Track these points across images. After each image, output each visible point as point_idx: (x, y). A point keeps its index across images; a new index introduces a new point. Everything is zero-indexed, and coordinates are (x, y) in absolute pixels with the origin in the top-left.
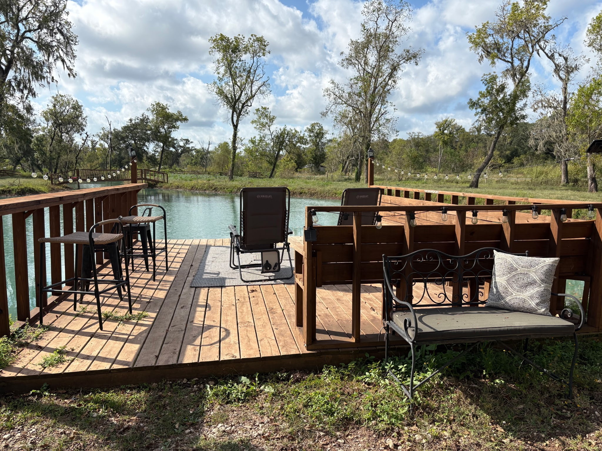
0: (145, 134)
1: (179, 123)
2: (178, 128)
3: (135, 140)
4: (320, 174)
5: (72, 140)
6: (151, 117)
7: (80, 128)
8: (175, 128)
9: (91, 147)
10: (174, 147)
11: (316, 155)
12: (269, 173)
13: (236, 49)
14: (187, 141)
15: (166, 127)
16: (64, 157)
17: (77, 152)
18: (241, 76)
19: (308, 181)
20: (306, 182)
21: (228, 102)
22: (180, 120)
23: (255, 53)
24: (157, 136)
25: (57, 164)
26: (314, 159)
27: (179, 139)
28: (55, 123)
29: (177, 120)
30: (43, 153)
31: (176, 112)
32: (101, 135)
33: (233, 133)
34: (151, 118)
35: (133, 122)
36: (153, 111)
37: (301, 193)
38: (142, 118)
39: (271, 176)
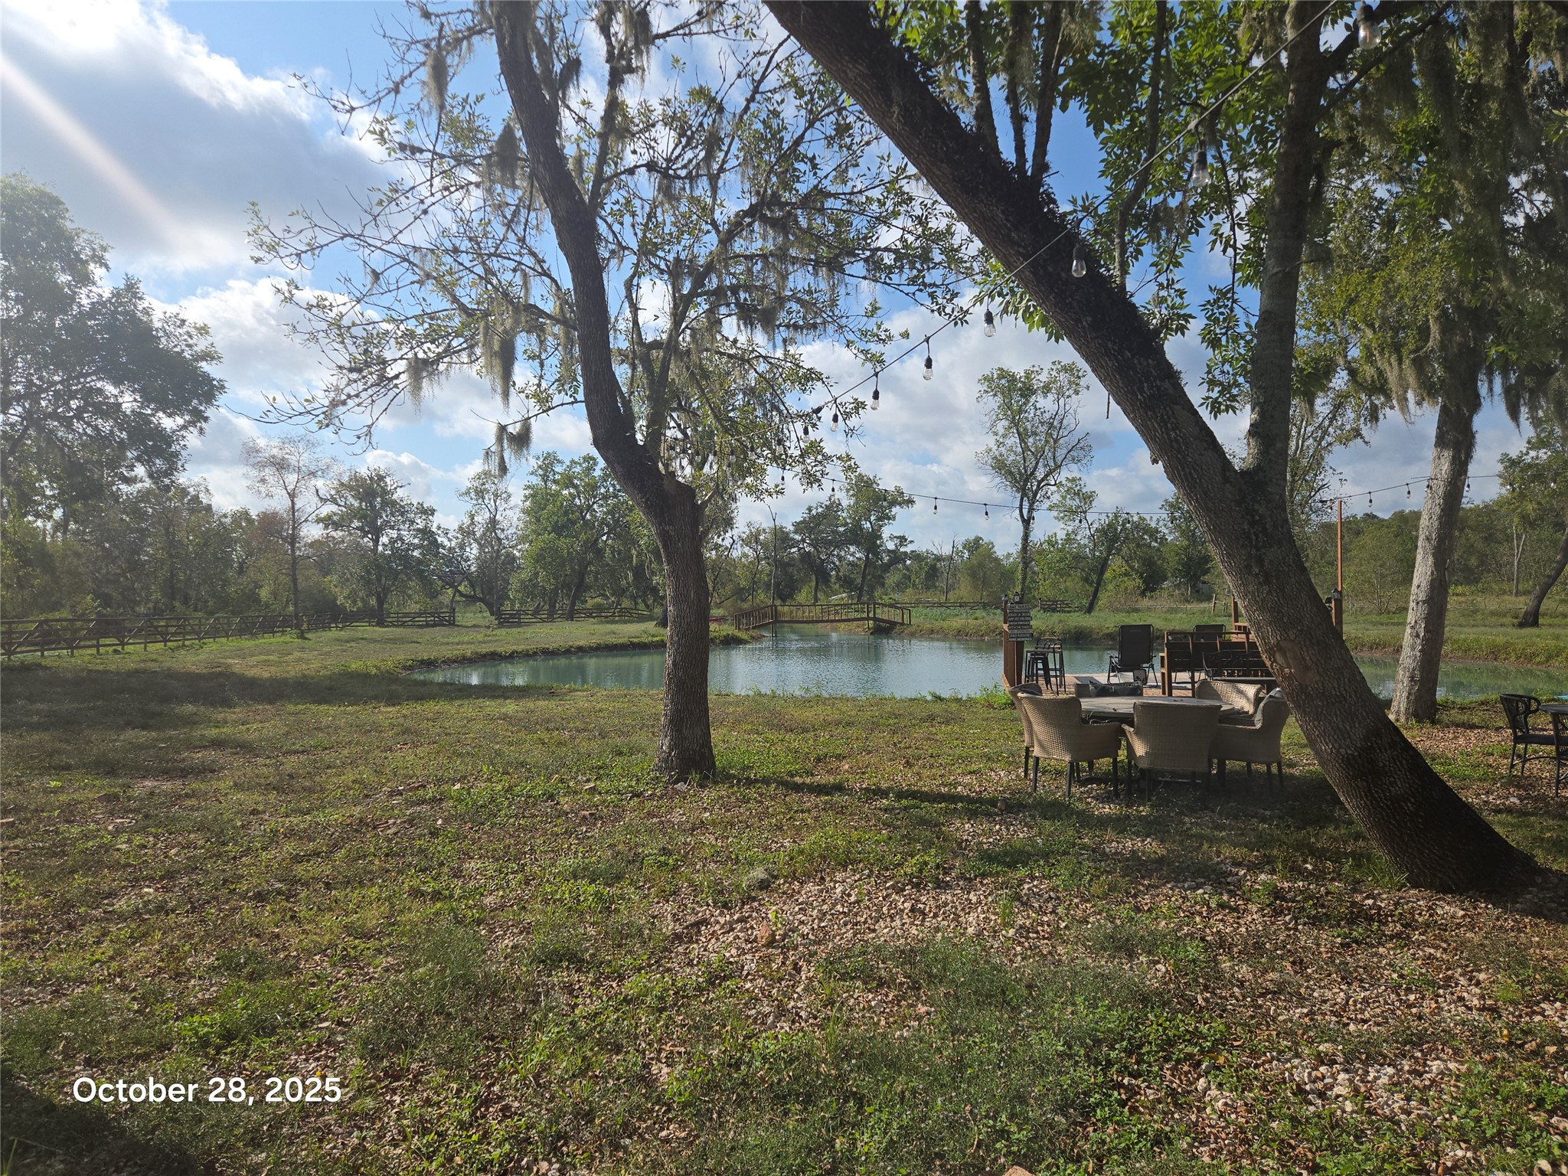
0: (835, 533)
1: (896, 510)
2: (894, 518)
4: (1201, 601)
6: (846, 501)
8: (888, 518)
11: (1190, 559)
12: (1085, 602)
13: (1027, 391)
14: (902, 540)
15: (872, 518)
18: (1035, 434)
19: (1169, 616)
20: (1166, 620)
21: (1014, 482)
22: (900, 504)
23: (1060, 393)
24: (855, 536)
26: (1183, 565)
27: (889, 537)
29: (893, 503)
31: (891, 488)
33: (1021, 534)
34: (845, 503)
35: (814, 512)
38: (828, 503)
39: (1090, 610)
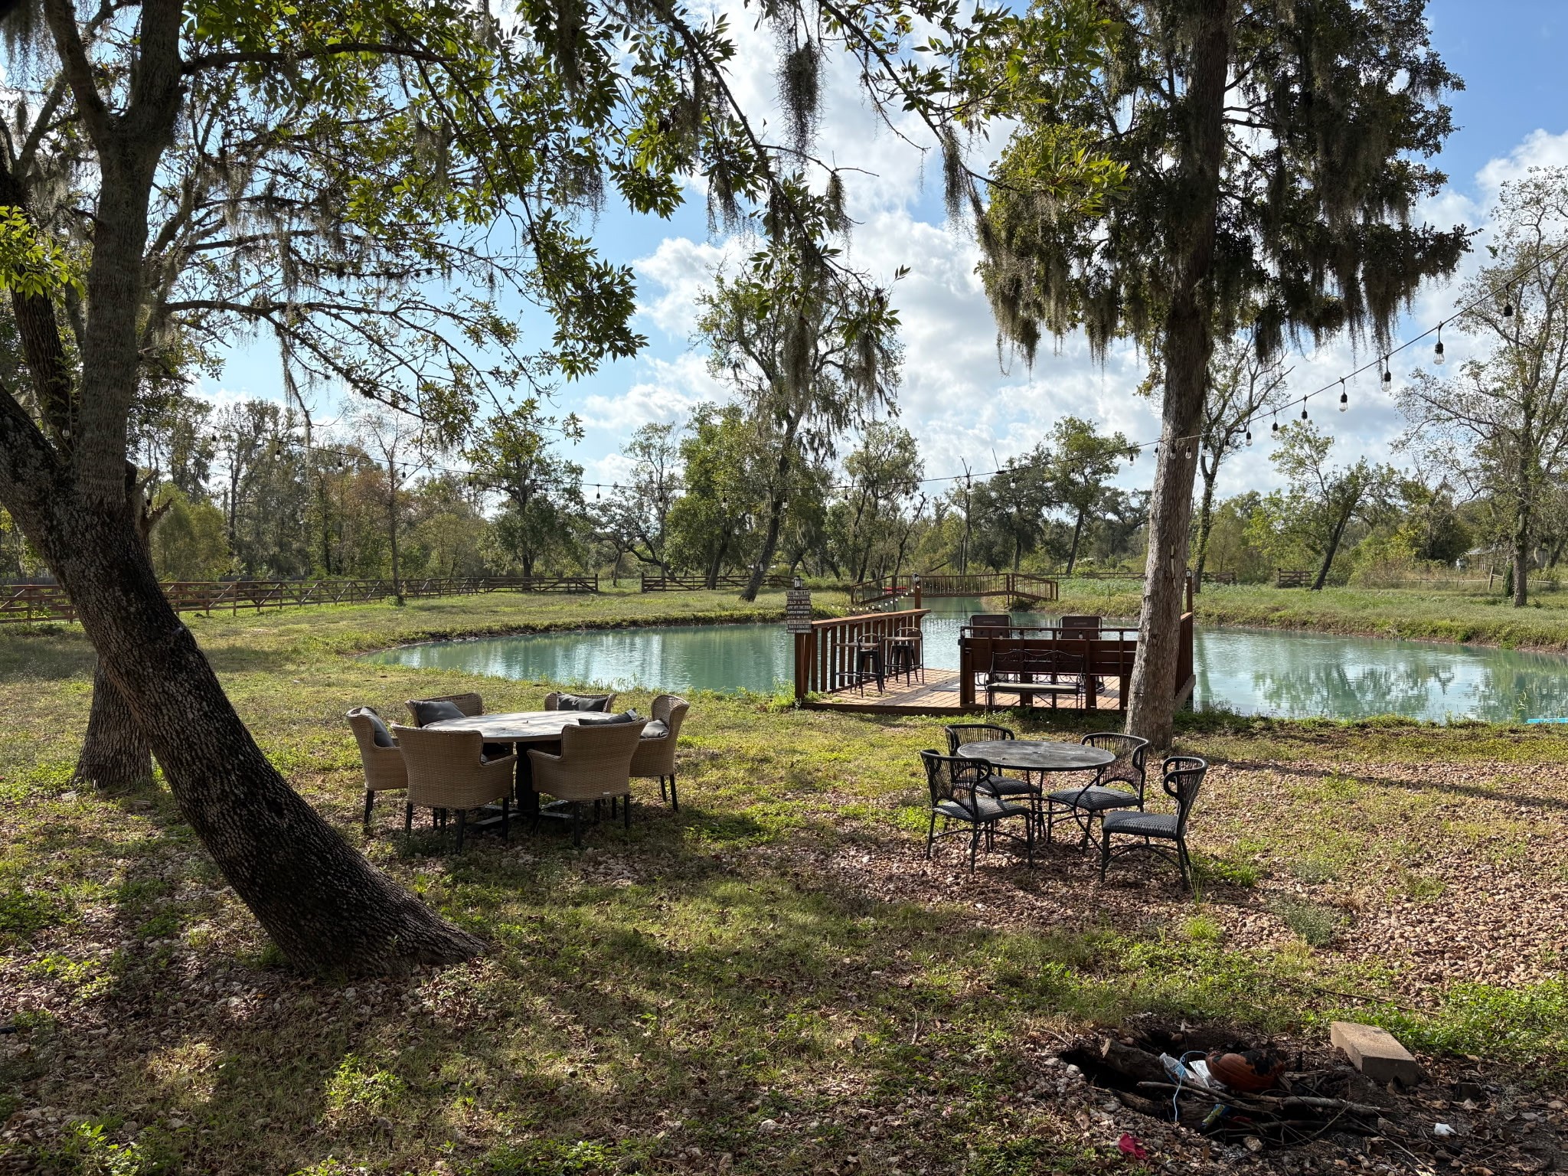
0: (1041, 489)
1: (1119, 460)
2: (1116, 470)
3: (1018, 505)
5: (895, 509)
6: (1055, 449)
7: (910, 484)
8: (1109, 471)
9: (934, 517)
10: (1116, 512)
14: (1149, 496)
15: (1087, 471)
16: (879, 546)
17: (902, 534)
22: (1122, 453)
24: (1067, 492)
25: (865, 560)
27: (1129, 491)
28: (866, 479)
29: (1114, 452)
30: (842, 540)
31: (1111, 436)
32: (952, 493)
34: (1054, 452)
35: (1016, 465)
36: (1058, 439)
37: (1305, 624)
38: (1035, 454)
39: (1321, 582)
